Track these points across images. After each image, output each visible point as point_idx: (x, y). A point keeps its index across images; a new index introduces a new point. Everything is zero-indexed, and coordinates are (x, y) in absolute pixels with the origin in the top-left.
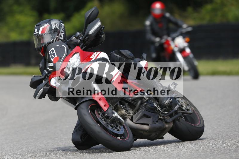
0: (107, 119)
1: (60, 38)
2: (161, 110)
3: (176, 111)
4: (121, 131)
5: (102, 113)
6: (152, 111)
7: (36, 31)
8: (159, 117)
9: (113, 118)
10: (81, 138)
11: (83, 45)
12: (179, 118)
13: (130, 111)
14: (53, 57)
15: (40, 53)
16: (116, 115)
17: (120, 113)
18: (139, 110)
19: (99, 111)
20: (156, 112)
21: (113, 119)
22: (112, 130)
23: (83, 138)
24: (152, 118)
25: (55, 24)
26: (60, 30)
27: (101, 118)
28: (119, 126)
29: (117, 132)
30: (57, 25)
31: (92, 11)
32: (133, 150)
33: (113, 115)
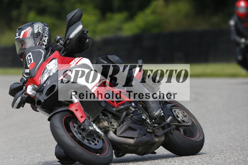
0: (83, 132)
1: (44, 43)
2: (150, 122)
3: (169, 123)
4: (99, 145)
5: (78, 125)
6: (139, 123)
7: (17, 36)
8: (148, 129)
11: (65, 50)
12: (172, 131)
13: (114, 123)
14: (30, 62)
15: (21, 59)
16: (94, 127)
17: (102, 125)
18: (124, 122)
19: (75, 123)
20: (144, 124)
21: (89, 132)
22: (88, 145)
24: (138, 131)
25: (38, 27)
26: (44, 34)
27: (76, 131)
28: (97, 139)
29: (94, 147)
30: (41, 28)
31: (74, 13)
33: (90, 128)
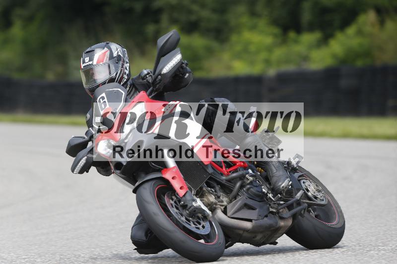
0: (183, 209)
1: (126, 71)
2: (274, 198)
3: (298, 200)
6: (258, 199)
7: (87, 61)
8: (269, 209)
9: (192, 208)
10: (146, 235)
11: (153, 90)
12: (302, 212)
13: (223, 198)
16: (199, 203)
17: (206, 200)
18: (237, 197)
20: (265, 201)
23: (149, 235)
24: (258, 210)
25: (117, 50)
26: (124, 59)
32: (223, 260)
33: (194, 204)
